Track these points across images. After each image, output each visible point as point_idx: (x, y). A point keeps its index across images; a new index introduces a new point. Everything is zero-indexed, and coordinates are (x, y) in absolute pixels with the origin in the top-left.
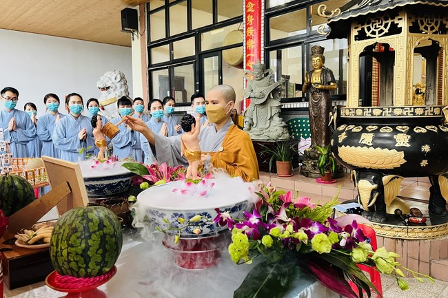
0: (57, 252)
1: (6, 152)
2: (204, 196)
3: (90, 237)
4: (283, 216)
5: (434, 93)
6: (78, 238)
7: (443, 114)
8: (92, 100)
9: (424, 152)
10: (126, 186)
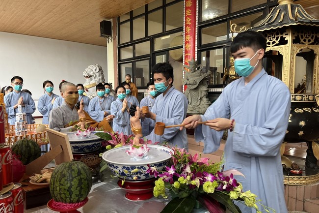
0: (54, 188)
1: (24, 121)
3: (72, 180)
4: (188, 170)
5: (312, 84)
6: (66, 180)
7: (315, 100)
8: (79, 85)
9: (301, 126)
10: (98, 147)
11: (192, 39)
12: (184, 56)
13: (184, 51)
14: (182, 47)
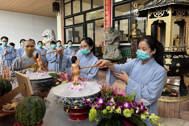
0: (18, 116)
1: (3, 65)
2: (80, 91)
3: (31, 110)
4: (112, 100)
5: (183, 41)
6: (26, 110)
7: (186, 50)
8: (40, 42)
9: (178, 66)
10: (51, 83)
11: (109, 13)
12: (104, 24)
13: (104, 21)
14: (103, 18)
